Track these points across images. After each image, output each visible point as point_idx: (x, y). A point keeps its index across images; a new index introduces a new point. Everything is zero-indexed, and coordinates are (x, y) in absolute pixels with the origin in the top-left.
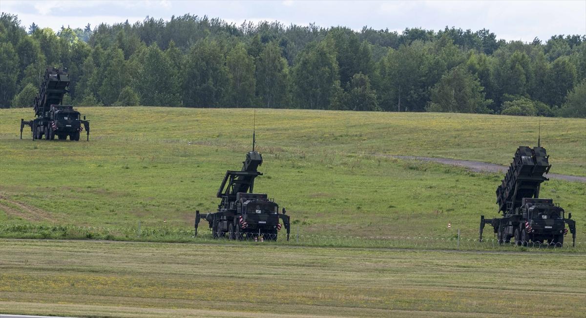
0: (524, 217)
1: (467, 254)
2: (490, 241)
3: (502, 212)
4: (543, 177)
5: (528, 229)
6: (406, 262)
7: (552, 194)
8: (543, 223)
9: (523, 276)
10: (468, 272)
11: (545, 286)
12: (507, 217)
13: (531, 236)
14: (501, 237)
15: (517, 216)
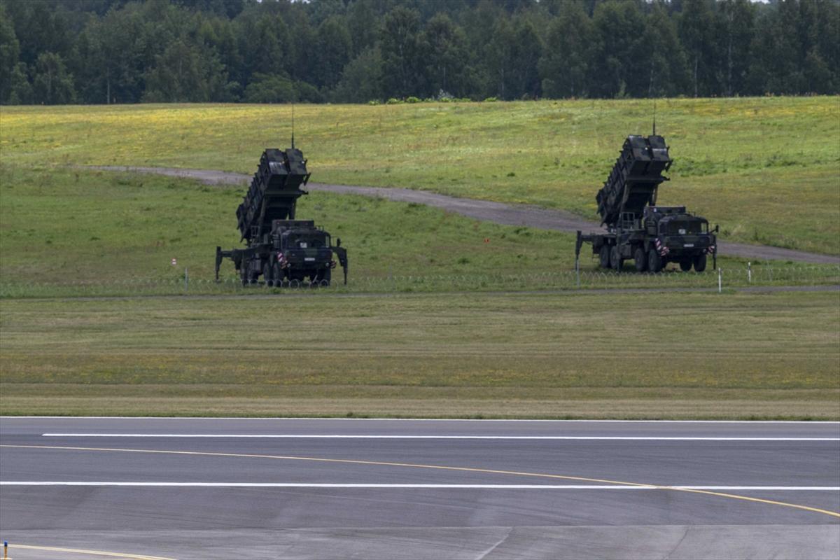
0: (276, 247)
1: (198, 300)
2: (229, 282)
3: (245, 241)
4: (300, 191)
5: (282, 262)
6: (112, 316)
7: (316, 212)
8: (302, 254)
9: (274, 329)
10: (198, 326)
11: (302, 341)
12: (252, 247)
13: (286, 272)
14: (245, 277)
15: (266, 246)
